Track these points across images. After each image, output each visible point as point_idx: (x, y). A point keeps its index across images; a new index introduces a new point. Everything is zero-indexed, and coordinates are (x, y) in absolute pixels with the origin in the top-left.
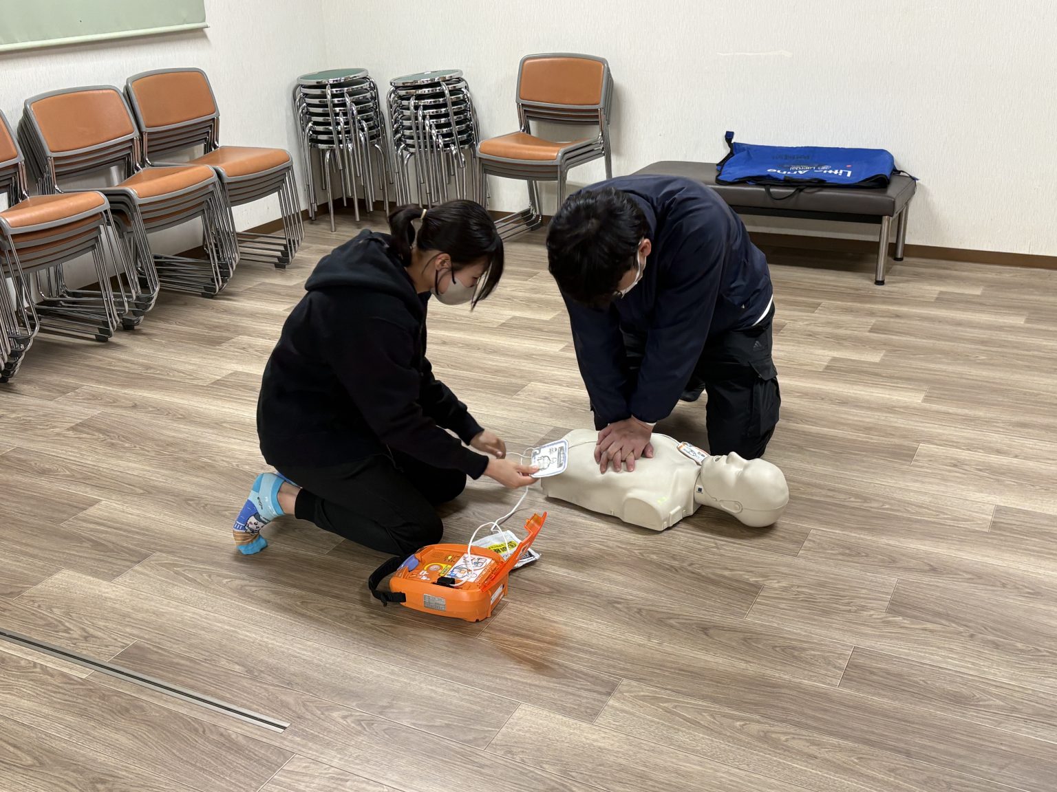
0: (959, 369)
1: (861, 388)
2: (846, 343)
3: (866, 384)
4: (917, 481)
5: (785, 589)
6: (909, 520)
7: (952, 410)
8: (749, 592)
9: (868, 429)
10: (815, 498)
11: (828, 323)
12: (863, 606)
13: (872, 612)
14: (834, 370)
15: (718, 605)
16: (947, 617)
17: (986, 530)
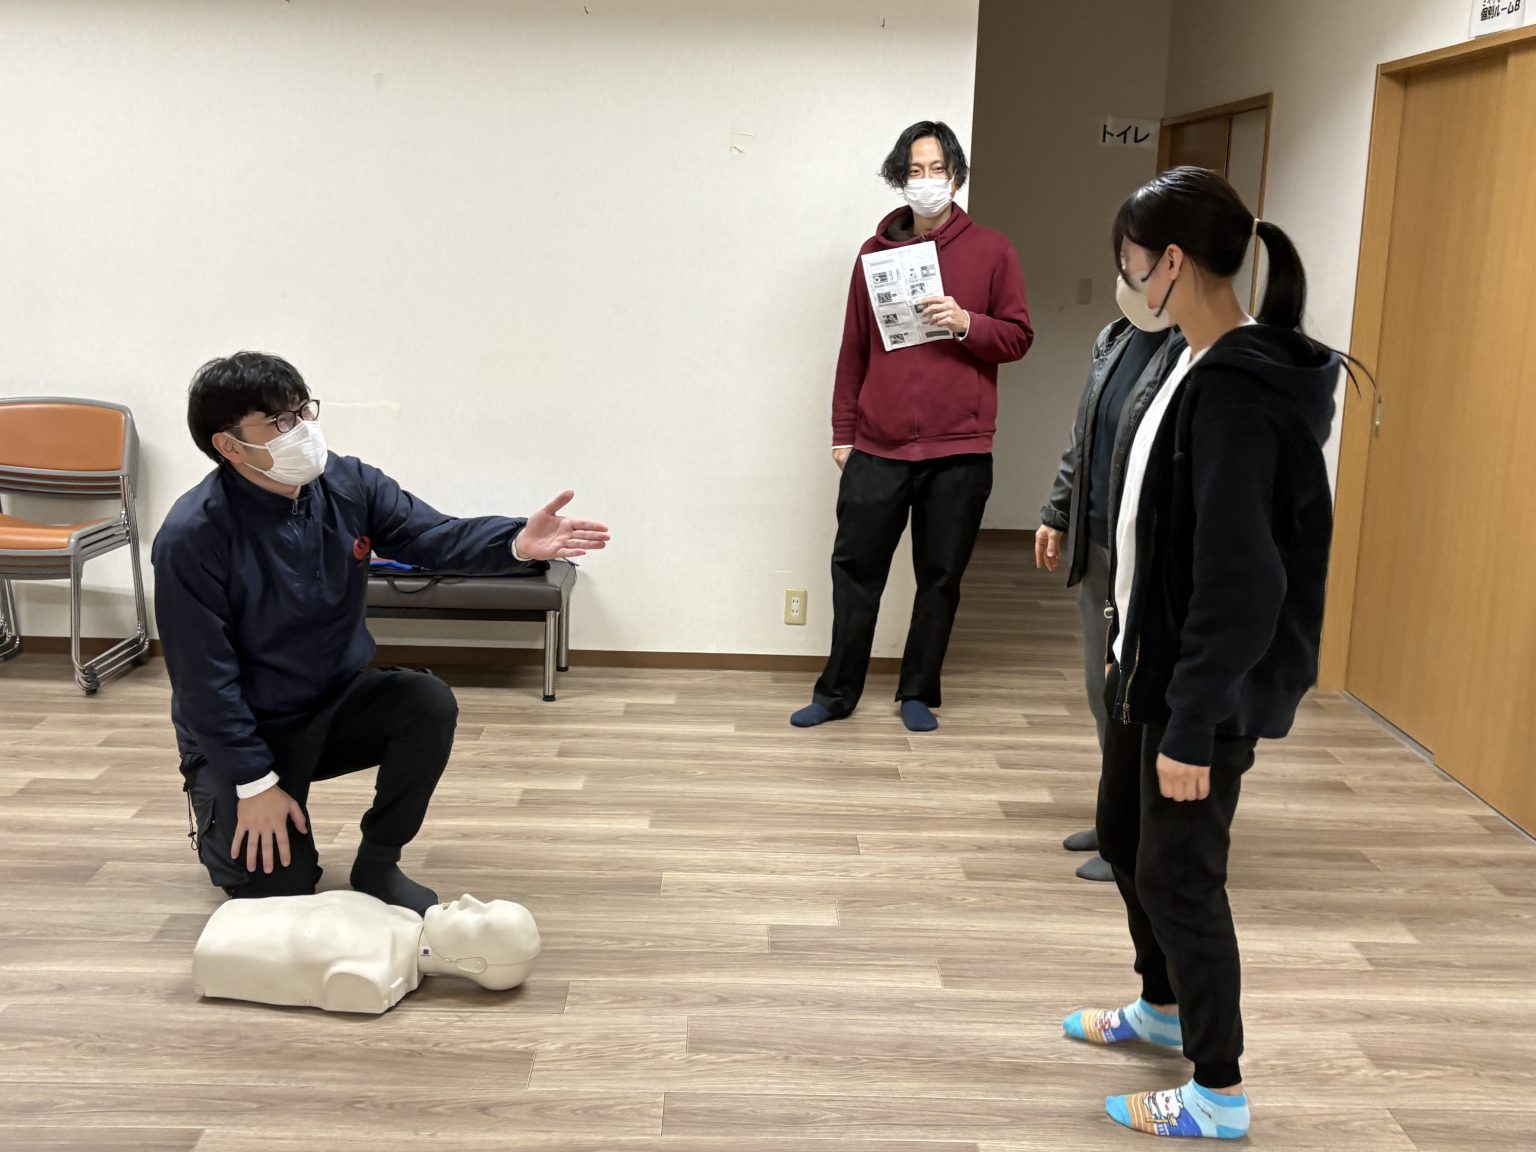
0: (679, 787)
1: (571, 820)
2: (533, 772)
3: (576, 815)
4: (671, 913)
5: (563, 1050)
6: (678, 954)
7: (687, 832)
8: (523, 1060)
9: (597, 865)
10: (562, 948)
11: (502, 751)
12: (659, 1051)
13: (672, 1055)
14: (529, 803)
15: (488, 1081)
16: (755, 1044)
17: (767, 951)
